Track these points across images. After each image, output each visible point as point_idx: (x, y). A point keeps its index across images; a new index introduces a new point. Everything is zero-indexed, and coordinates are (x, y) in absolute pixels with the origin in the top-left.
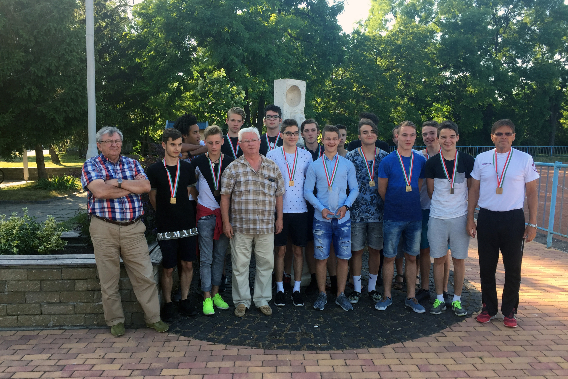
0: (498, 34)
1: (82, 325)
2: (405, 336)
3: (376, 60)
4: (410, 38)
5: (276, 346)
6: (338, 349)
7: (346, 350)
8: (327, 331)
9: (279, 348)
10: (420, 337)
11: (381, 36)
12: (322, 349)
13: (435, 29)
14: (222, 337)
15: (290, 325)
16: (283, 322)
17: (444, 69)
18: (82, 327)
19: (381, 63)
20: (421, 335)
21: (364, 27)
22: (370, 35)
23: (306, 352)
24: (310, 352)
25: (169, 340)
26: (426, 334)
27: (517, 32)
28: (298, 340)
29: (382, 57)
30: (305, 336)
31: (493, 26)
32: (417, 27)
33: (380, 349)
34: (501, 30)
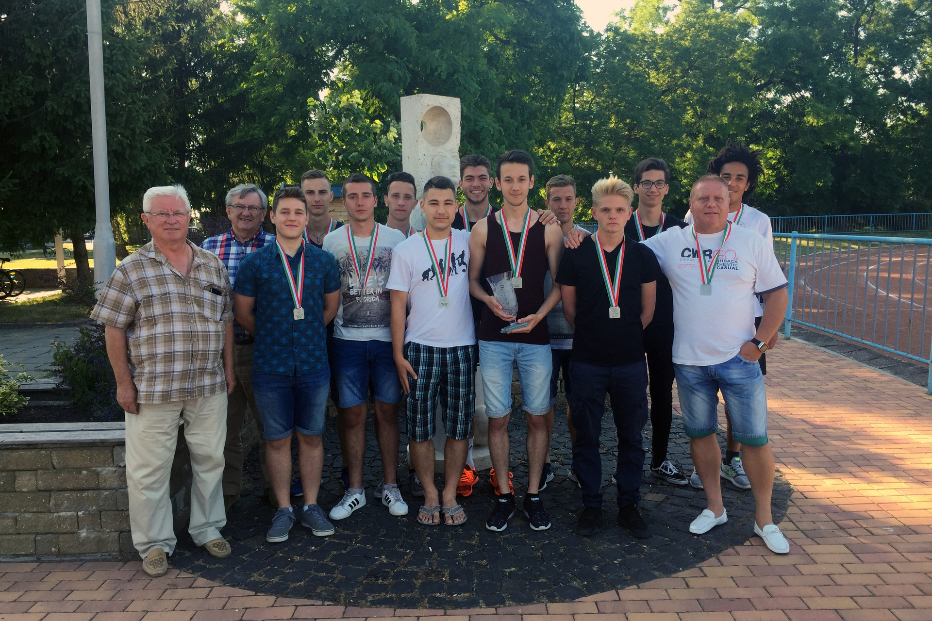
0: (858, 26)
1: (31, 555)
2: (626, 575)
3: (649, 75)
4: (705, 36)
5: (370, 599)
6: (489, 605)
7: (505, 606)
8: (479, 566)
9: (374, 603)
10: (655, 577)
11: (655, 35)
12: (457, 605)
13: (749, 20)
14: (275, 580)
15: (412, 552)
16: (401, 547)
17: (766, 87)
18: (31, 559)
19: (658, 80)
20: (657, 573)
21: (628, 21)
22: (637, 33)
23: (426, 612)
24: (433, 611)
25: (175, 586)
26: (668, 572)
27: (892, 21)
28: (418, 585)
29: (657, 69)
30: (433, 578)
31: (850, 11)
32: (717, 16)
33: (571, 604)
34: (864, 18)
